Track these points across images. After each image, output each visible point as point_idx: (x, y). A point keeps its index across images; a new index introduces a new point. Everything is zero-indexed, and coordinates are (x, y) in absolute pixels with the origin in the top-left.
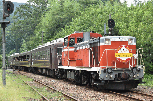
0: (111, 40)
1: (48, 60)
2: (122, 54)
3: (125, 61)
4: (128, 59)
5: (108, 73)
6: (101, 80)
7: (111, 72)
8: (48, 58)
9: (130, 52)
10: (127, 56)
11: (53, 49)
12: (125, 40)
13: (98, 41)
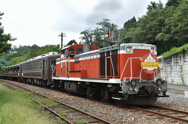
0: (133, 48)
1: (41, 71)
2: (148, 64)
3: (151, 72)
4: (155, 70)
5: (132, 85)
6: (124, 94)
7: (135, 84)
8: (41, 69)
9: (156, 62)
10: (154, 65)
11: (46, 61)
12: (147, 48)
13: (118, 48)
